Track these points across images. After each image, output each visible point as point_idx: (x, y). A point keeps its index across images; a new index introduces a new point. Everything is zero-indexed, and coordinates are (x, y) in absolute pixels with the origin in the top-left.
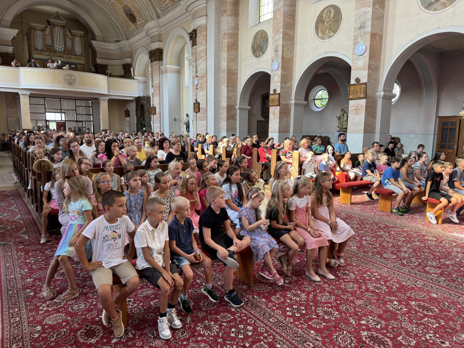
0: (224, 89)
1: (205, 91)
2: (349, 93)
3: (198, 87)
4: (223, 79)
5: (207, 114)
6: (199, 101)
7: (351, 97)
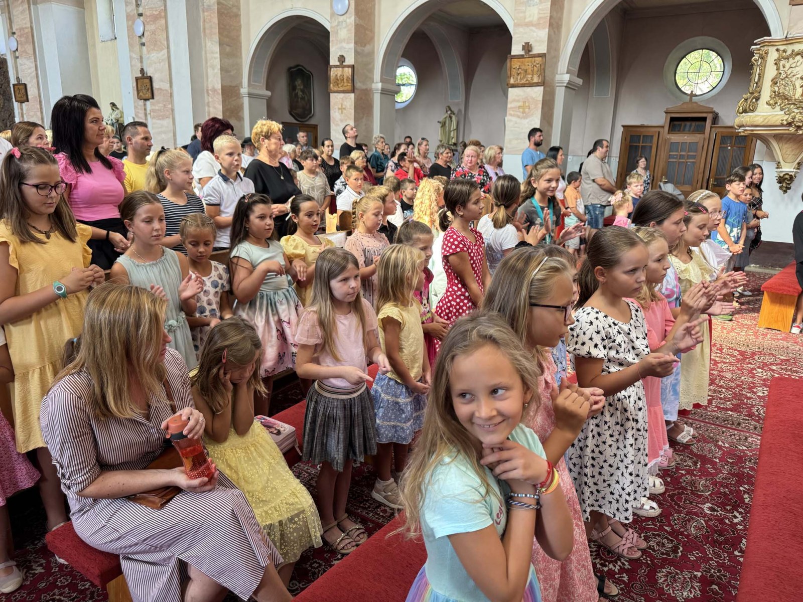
0: (212, 48)
1: (165, 51)
2: (509, 73)
3: (144, 40)
4: (207, 26)
5: (172, 102)
6: (150, 72)
7: (512, 81)
